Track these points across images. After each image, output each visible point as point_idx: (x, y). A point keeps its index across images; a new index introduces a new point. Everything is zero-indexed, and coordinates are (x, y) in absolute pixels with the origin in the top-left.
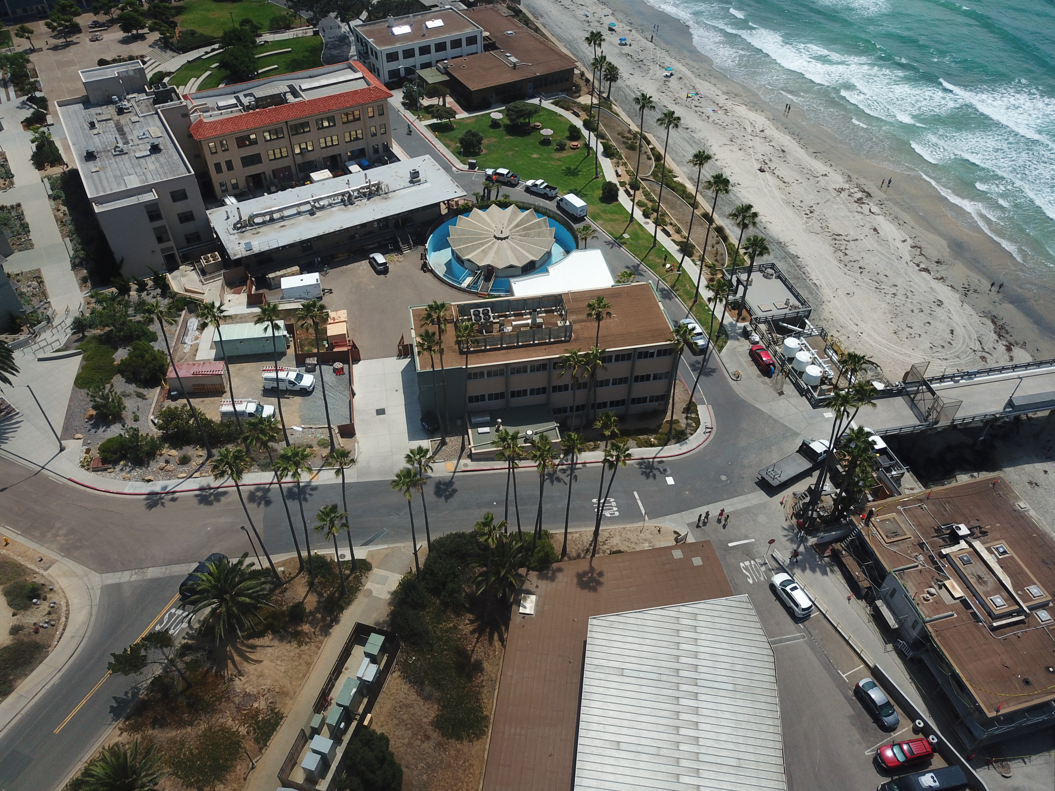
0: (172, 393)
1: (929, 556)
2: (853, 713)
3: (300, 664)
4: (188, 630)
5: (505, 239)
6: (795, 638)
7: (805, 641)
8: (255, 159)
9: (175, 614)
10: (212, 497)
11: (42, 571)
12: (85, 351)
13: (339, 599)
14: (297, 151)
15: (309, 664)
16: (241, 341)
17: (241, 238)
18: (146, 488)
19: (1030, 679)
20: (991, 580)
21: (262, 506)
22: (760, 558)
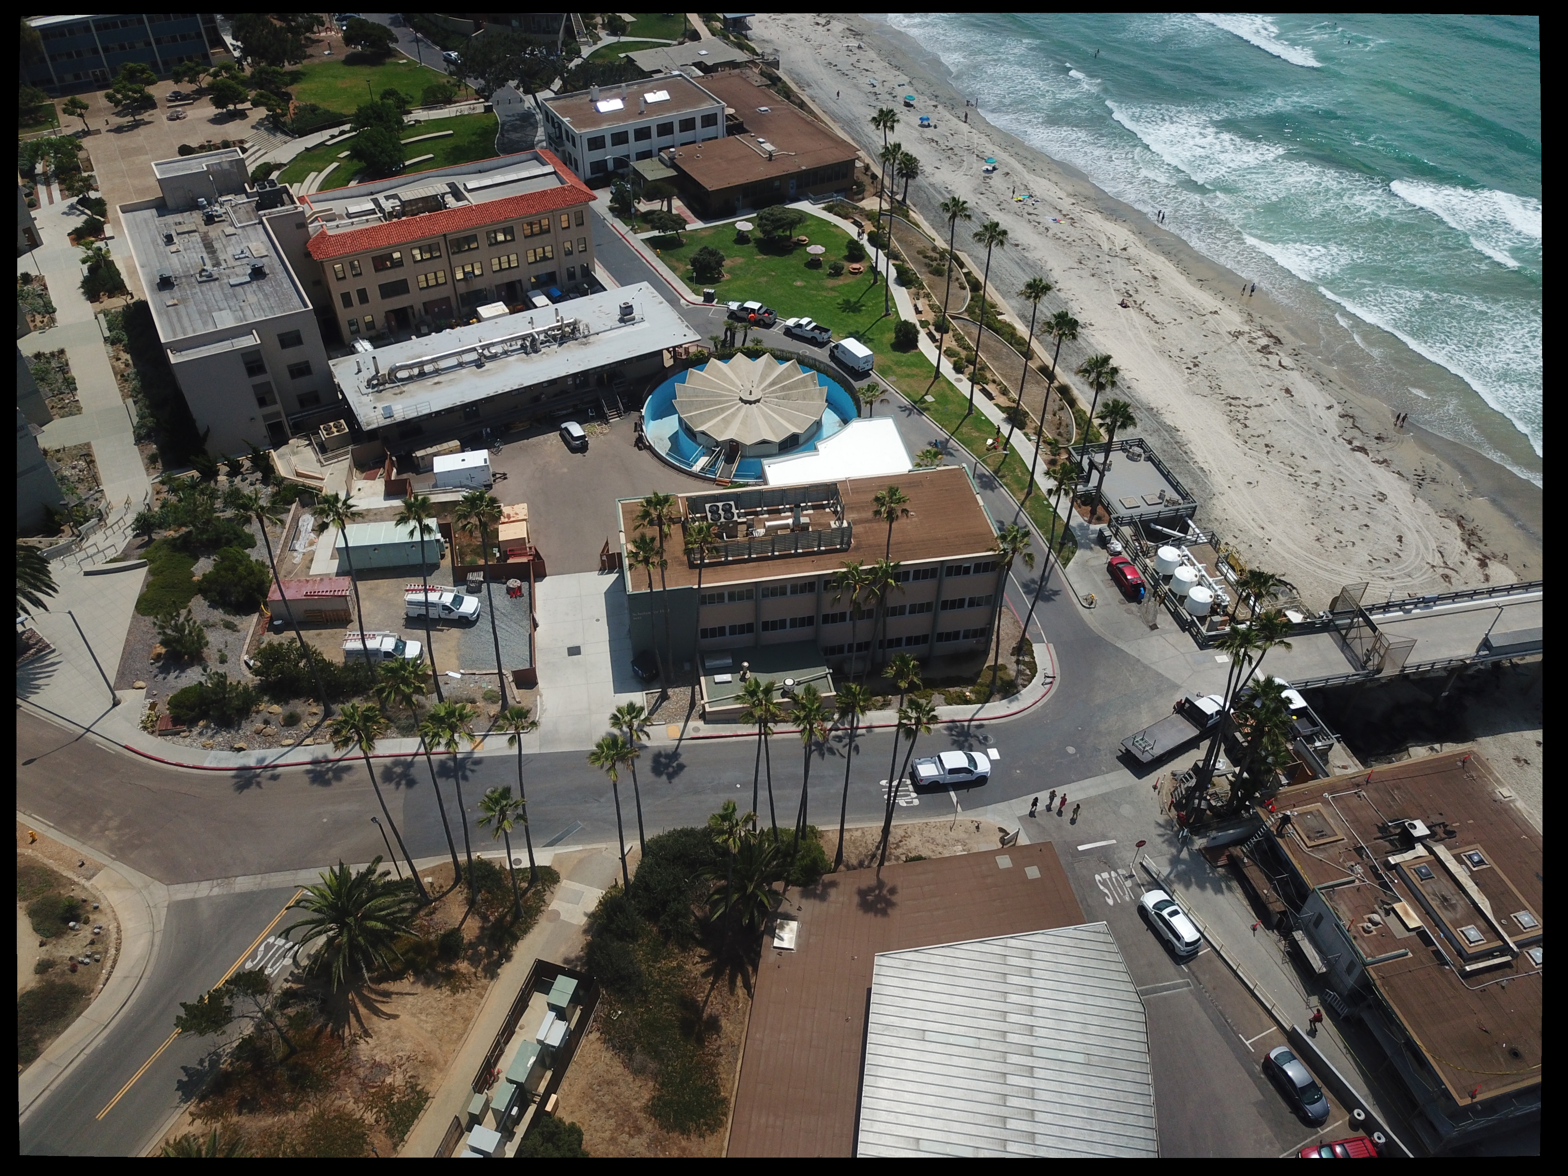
0: (276, 623)
1: (1371, 867)
2: (1262, 1098)
3: (455, 1020)
4: (293, 968)
5: (755, 402)
6: (1175, 987)
7: (1190, 991)
8: (399, 288)
9: (273, 945)
10: (330, 774)
11: (83, 881)
12: (152, 561)
13: (512, 924)
14: (460, 275)
15: (467, 1020)
16: (375, 548)
17: (378, 400)
18: (236, 760)
19: (1521, 1049)
20: (1462, 902)
21: (403, 787)
22: (1123, 867)
